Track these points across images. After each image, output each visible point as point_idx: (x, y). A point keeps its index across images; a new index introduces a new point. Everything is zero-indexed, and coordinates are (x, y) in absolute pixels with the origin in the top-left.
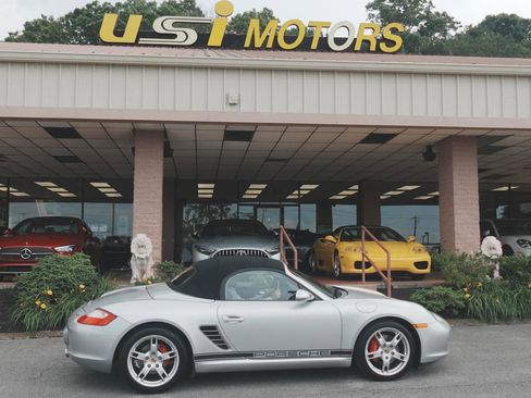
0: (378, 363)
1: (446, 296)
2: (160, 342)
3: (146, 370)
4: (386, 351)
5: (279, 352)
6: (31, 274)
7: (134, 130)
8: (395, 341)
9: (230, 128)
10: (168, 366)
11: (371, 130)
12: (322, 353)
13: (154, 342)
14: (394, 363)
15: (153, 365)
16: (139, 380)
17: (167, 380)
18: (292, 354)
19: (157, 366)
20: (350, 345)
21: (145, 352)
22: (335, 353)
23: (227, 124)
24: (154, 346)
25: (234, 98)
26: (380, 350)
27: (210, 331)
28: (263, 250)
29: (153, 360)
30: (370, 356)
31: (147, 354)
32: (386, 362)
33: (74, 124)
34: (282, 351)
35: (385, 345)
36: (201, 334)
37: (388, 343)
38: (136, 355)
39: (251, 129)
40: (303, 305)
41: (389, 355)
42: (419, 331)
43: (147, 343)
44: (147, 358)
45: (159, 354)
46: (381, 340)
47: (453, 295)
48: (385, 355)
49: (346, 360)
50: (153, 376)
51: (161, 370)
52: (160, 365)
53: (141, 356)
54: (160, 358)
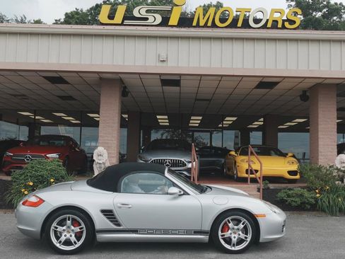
0: (228, 241)
1: (301, 195)
2: (73, 220)
3: (63, 239)
4: (234, 232)
5: (156, 230)
6: (23, 171)
7: (101, 78)
8: (241, 226)
9: (163, 78)
10: (78, 236)
11: (260, 79)
12: (188, 232)
13: (69, 220)
14: (240, 241)
15: (68, 235)
16: (58, 245)
17: (77, 246)
18: (166, 232)
19: (71, 236)
20: (207, 227)
21: (63, 226)
22: (196, 232)
23: (160, 75)
24: (69, 222)
25: (163, 57)
26: (230, 232)
27: (108, 213)
28: (183, 160)
29: (68, 232)
30: (222, 236)
31: (64, 228)
32: (234, 240)
33: (61, 74)
34: (158, 230)
35: (233, 229)
36: (101, 215)
37: (236, 227)
38: (57, 228)
39: (177, 78)
40: (175, 198)
41: (237, 236)
42: (259, 219)
43: (65, 220)
44: (64, 230)
45: (73, 228)
46: (231, 225)
47: (307, 194)
48: (233, 235)
49: (205, 238)
50: (68, 243)
51: (73, 239)
52: (73, 235)
53: (60, 229)
54: (73, 230)
